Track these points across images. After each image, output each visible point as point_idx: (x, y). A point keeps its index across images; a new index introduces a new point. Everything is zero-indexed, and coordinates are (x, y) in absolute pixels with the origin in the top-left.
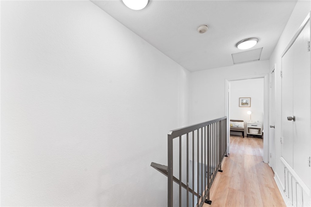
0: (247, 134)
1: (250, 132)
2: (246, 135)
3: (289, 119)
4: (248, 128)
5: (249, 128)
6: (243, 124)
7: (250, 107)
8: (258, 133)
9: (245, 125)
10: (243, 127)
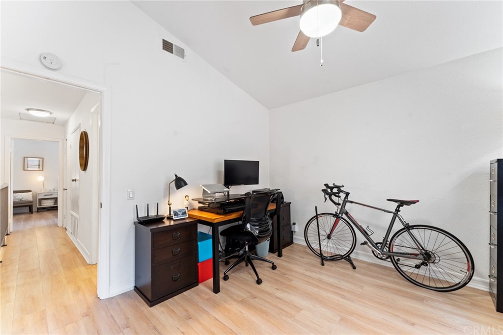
0: (38, 208)
1: (42, 205)
2: (36, 210)
3: (73, 181)
4: (39, 199)
5: (41, 200)
6: (31, 195)
7: (42, 170)
8: (53, 204)
9: (35, 196)
10: (31, 199)
